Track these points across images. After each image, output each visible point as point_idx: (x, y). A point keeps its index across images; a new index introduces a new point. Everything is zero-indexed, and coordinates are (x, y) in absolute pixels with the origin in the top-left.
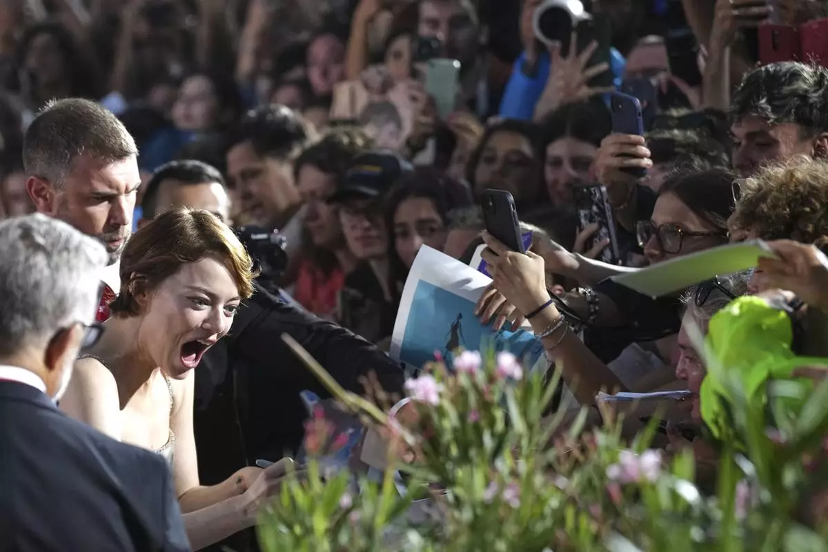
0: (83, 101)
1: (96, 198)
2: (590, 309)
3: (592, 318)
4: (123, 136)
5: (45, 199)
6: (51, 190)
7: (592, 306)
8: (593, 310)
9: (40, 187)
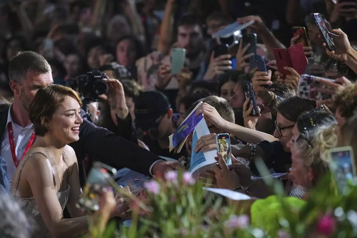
0: (31, 52)
1: (35, 88)
2: (251, 154)
3: (251, 158)
4: (46, 64)
5: (16, 89)
6: (19, 86)
7: (252, 153)
8: (252, 155)
9: (14, 85)
